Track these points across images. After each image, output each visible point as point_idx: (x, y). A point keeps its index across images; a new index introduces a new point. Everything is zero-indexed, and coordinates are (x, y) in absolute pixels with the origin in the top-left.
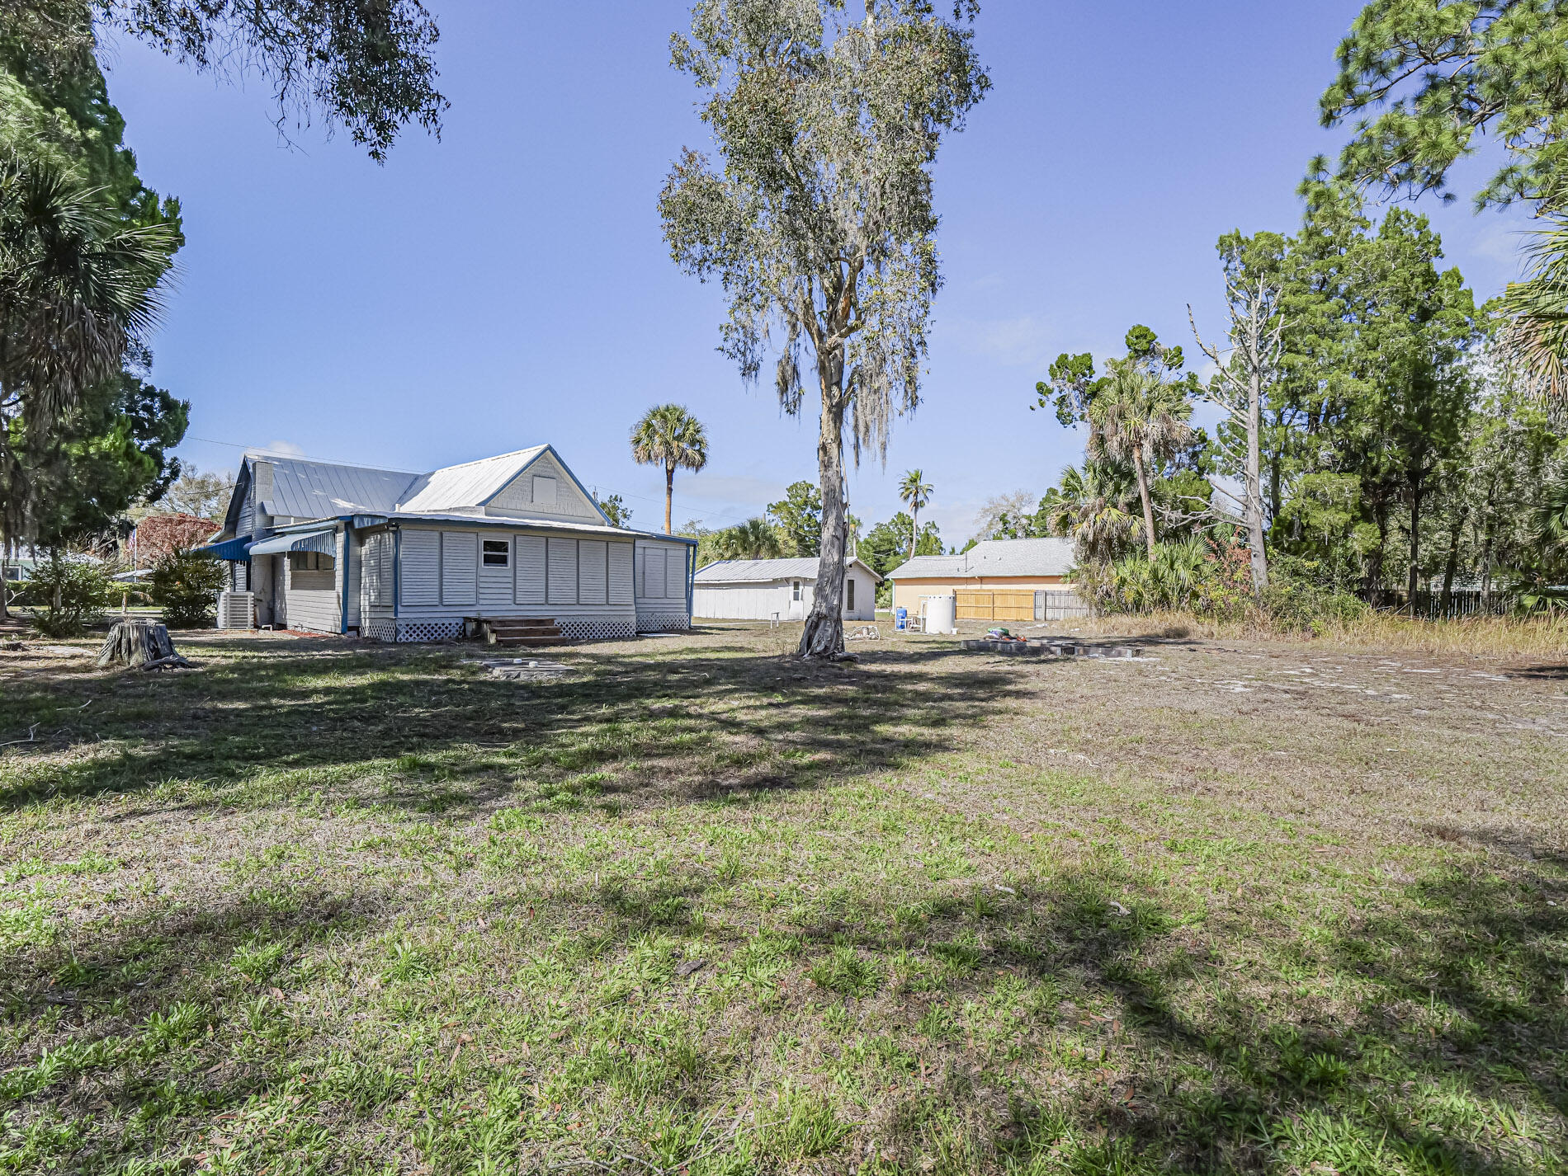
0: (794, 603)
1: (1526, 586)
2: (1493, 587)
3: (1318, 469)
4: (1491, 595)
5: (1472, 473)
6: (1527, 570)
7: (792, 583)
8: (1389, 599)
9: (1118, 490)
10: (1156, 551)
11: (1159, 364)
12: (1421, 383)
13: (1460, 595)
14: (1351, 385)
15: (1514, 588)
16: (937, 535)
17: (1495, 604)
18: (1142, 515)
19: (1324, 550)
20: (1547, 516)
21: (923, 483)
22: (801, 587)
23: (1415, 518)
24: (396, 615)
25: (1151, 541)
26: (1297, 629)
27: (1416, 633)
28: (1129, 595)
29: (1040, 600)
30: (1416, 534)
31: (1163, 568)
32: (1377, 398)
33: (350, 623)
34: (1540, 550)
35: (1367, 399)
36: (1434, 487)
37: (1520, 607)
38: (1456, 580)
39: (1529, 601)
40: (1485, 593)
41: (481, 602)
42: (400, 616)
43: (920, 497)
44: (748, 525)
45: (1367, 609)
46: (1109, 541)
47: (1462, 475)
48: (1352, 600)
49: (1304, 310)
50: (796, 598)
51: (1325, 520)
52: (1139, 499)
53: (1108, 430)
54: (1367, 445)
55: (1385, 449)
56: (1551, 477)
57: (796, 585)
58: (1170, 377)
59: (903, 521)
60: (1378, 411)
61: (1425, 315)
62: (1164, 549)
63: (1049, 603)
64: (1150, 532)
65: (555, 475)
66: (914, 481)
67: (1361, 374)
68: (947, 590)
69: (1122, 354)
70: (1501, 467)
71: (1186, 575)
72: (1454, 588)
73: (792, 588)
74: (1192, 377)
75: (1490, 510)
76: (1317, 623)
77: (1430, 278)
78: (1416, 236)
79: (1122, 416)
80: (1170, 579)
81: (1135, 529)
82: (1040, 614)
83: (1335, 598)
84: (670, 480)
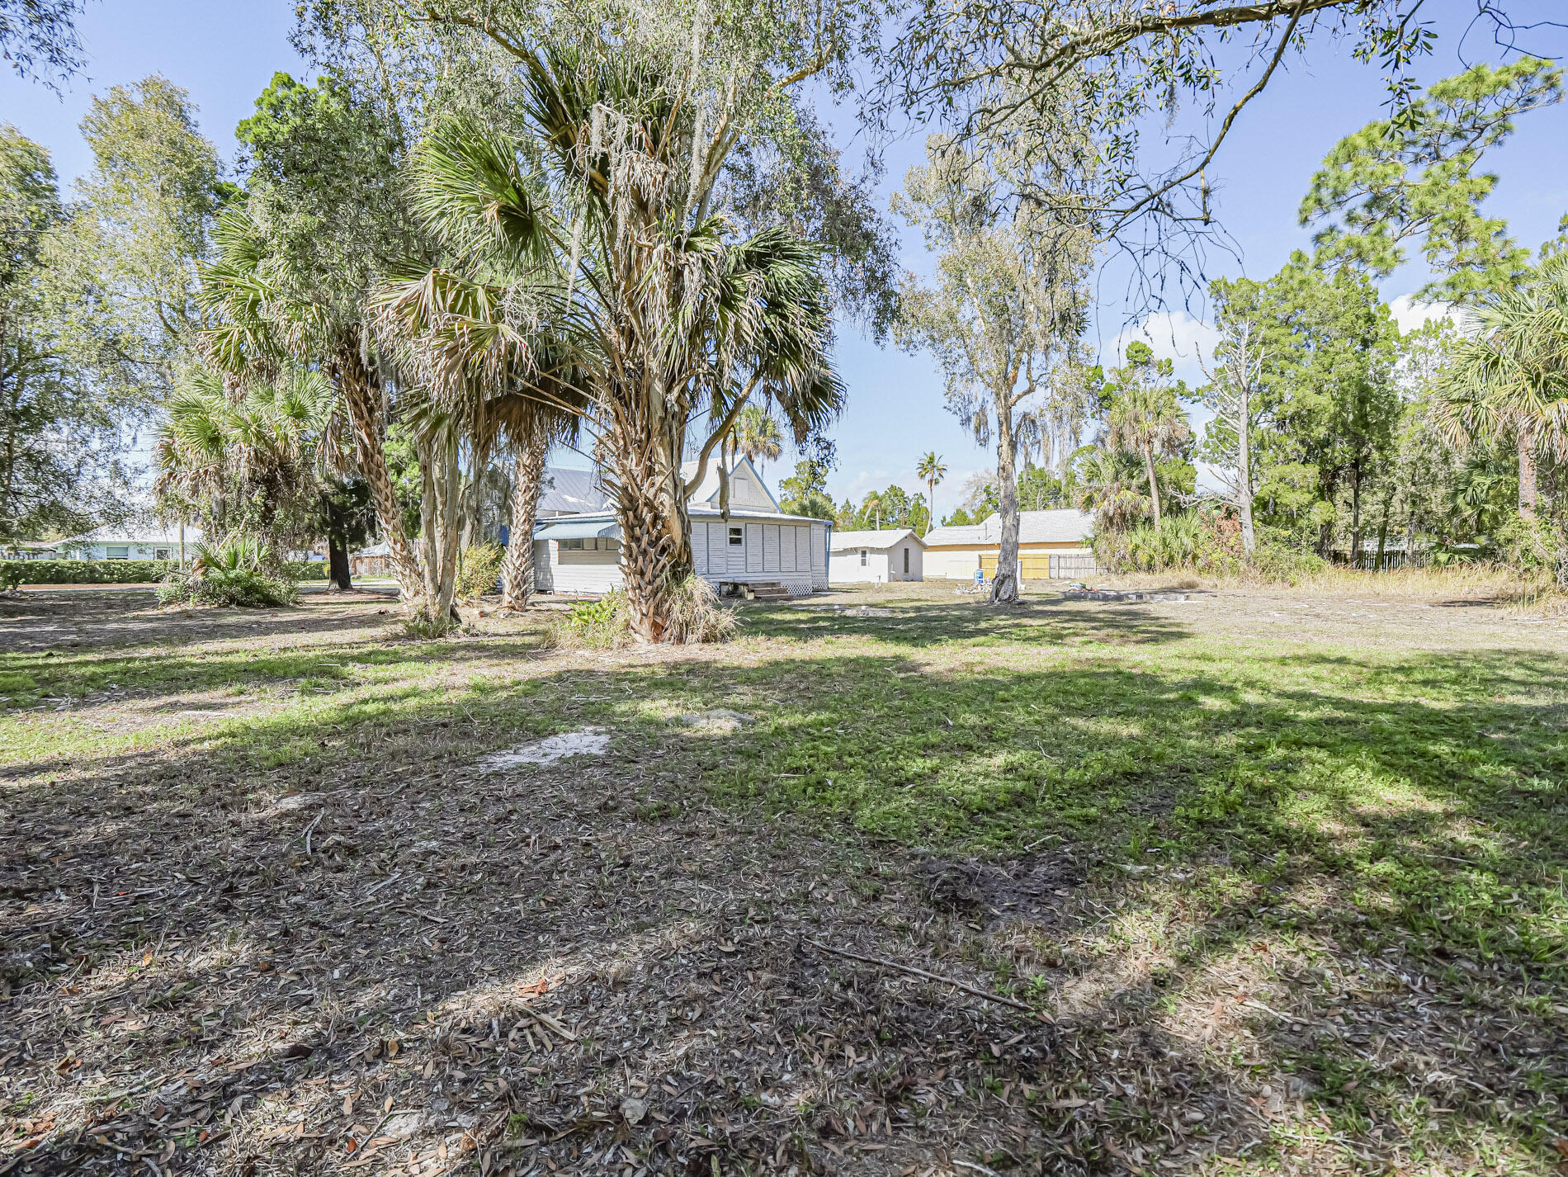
0: (861, 568)
1: (1440, 546)
2: (1415, 547)
3: (1287, 461)
4: (1414, 553)
5: (1399, 462)
6: (1440, 533)
7: (859, 552)
8: (1337, 557)
9: (1131, 476)
10: (1163, 523)
11: (1154, 374)
12: (1364, 396)
13: (1392, 554)
14: (1313, 400)
15: (1432, 548)
17: (1417, 559)
18: (1149, 494)
19: (1291, 520)
20: (1455, 495)
22: (867, 555)
23: (1357, 495)
25: (1157, 514)
26: (1279, 580)
27: (1364, 582)
28: (1142, 558)
29: (1054, 563)
30: (1358, 507)
31: (1170, 537)
32: (1332, 410)
34: (1450, 520)
35: (1325, 410)
36: (1371, 472)
37: (1436, 562)
38: (1387, 541)
39: (1443, 557)
40: (1409, 552)
41: (729, 571)
45: (1327, 565)
46: (1123, 515)
47: (1392, 464)
48: (1316, 558)
49: (1276, 341)
50: (864, 564)
51: (1292, 499)
52: (1148, 482)
53: (1126, 430)
54: (1326, 443)
55: (1338, 446)
56: (1458, 464)
58: (1164, 382)
60: (1333, 418)
61: (1365, 343)
62: (1168, 522)
63: (1062, 564)
64: (1156, 508)
65: (747, 477)
67: (1319, 391)
69: (1125, 363)
70: (1421, 458)
71: (1189, 542)
72: (1386, 549)
73: (859, 556)
74: (1181, 384)
75: (1413, 489)
76: (1292, 576)
77: (1370, 319)
78: (1360, 287)
79: (1137, 421)
80: (1175, 545)
81: (1145, 506)
82: (1054, 574)
83: (1304, 558)
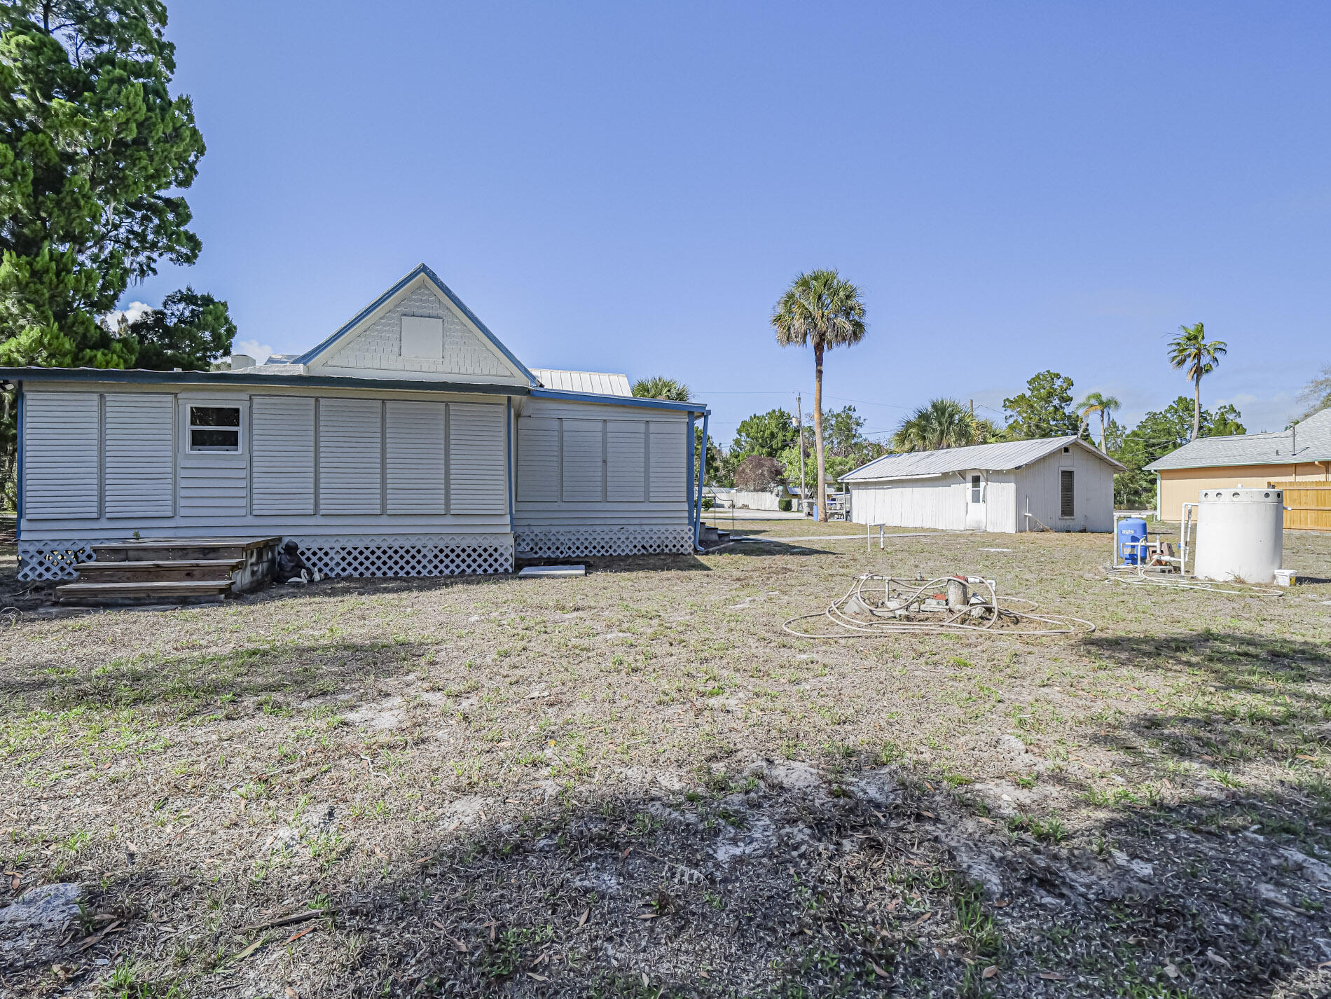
0: (972, 506)
7: (969, 478)
16: (1239, 421)
21: (1209, 341)
22: (982, 484)
43: (1205, 360)
44: (930, 409)
50: (976, 499)
57: (976, 480)
59: (1185, 405)
65: (441, 312)
66: (1192, 338)
68: (1259, 484)
73: (970, 485)
84: (819, 361)
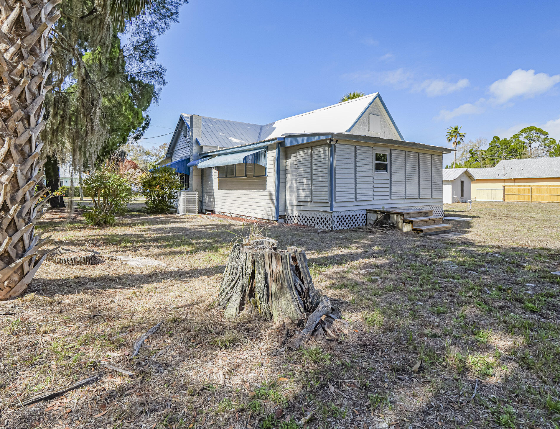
24: (332, 209)
33: (281, 213)
41: (375, 198)
42: (335, 209)
